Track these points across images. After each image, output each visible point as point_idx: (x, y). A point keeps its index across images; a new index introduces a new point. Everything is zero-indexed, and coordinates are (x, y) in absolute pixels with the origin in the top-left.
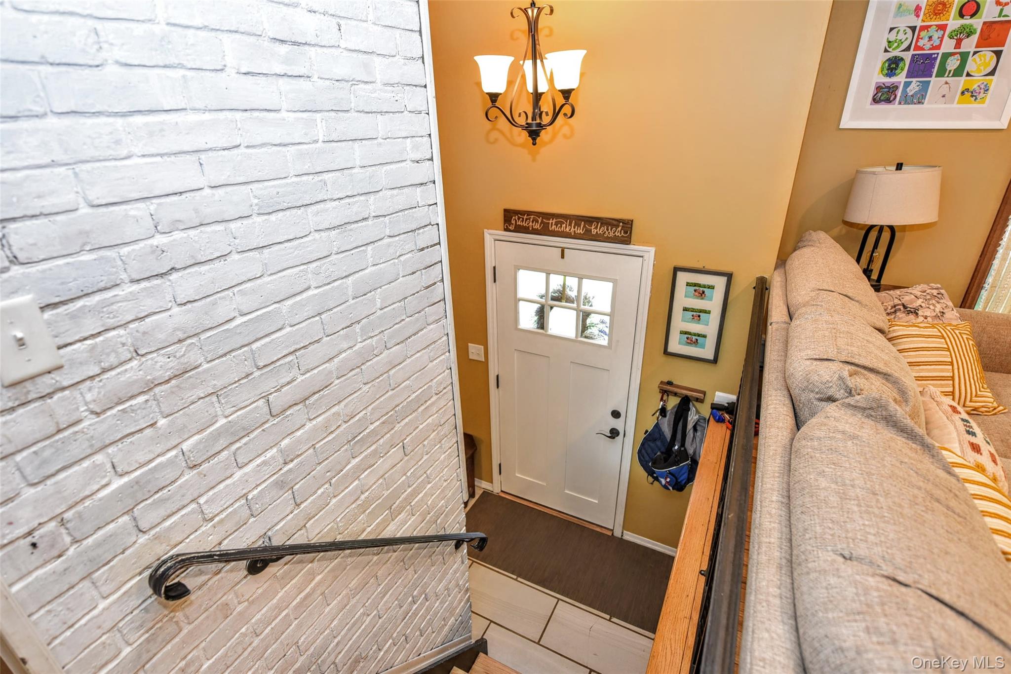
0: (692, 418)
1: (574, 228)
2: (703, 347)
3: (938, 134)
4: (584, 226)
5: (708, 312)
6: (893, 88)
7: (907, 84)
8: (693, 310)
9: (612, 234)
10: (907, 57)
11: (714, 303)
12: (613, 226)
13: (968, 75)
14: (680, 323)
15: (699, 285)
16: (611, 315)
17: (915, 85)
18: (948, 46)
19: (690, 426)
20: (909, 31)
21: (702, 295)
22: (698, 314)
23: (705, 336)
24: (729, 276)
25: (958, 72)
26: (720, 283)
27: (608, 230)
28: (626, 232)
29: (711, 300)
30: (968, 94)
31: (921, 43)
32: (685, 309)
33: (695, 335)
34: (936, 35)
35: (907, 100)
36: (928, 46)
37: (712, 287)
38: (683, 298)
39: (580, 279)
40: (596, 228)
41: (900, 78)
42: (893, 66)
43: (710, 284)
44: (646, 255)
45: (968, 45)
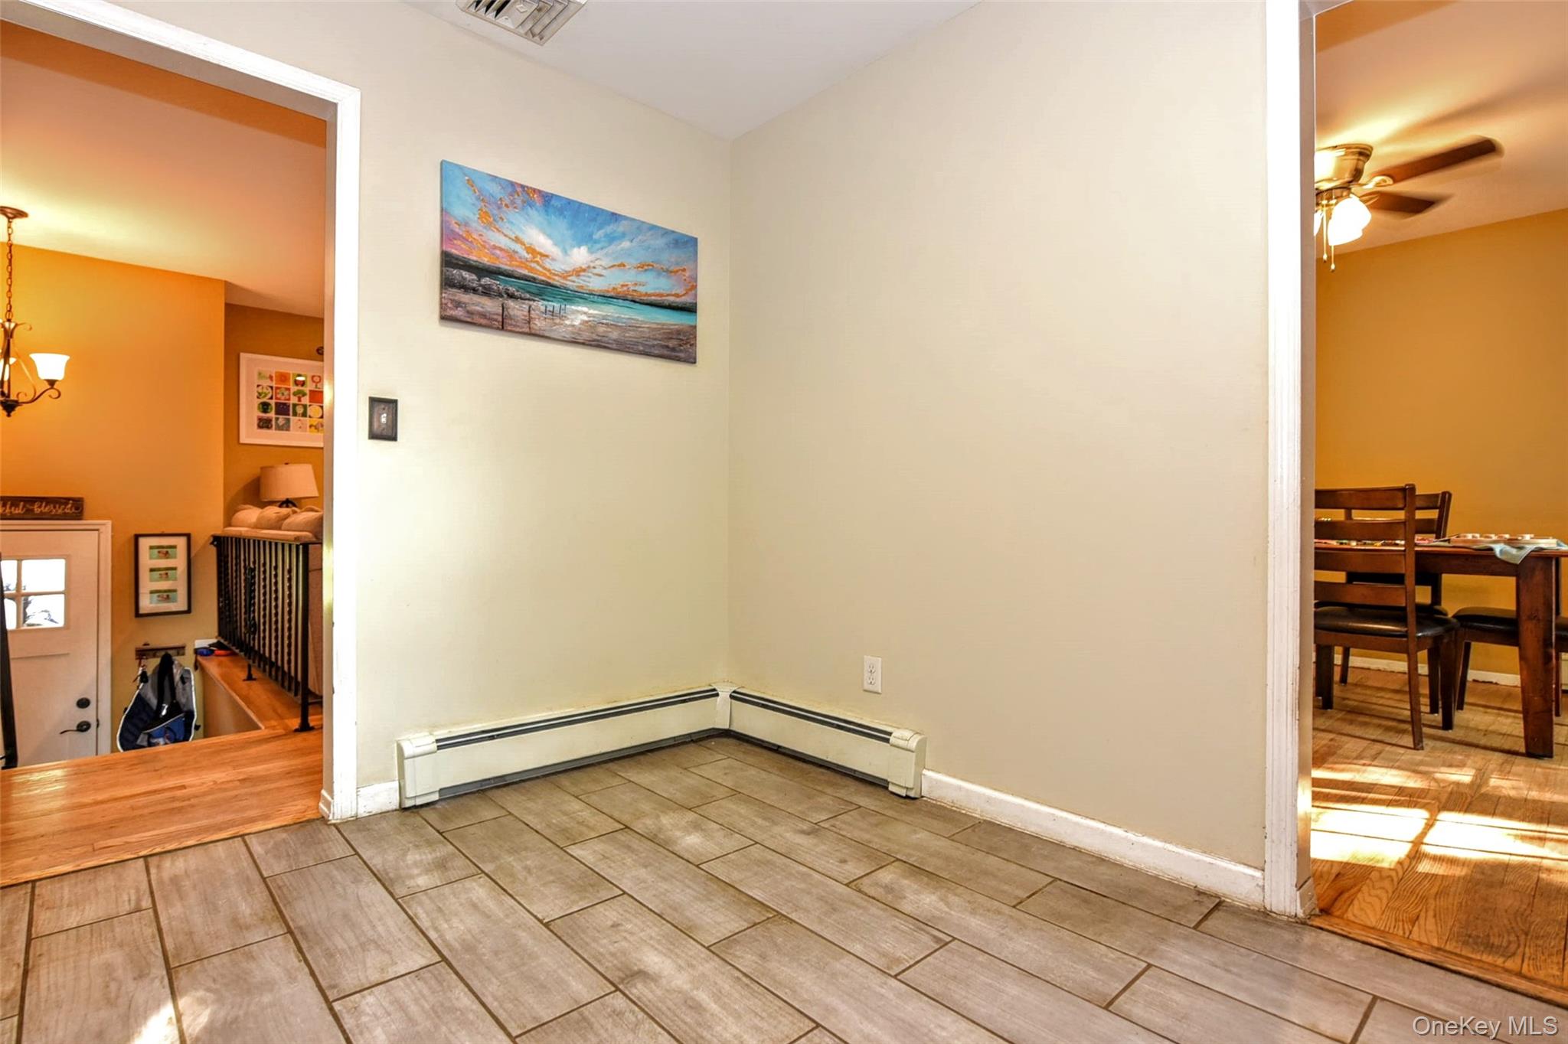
0: (177, 673)
1: (10, 508)
2: (175, 601)
3: (289, 449)
4: (24, 506)
5: (175, 569)
6: (269, 421)
7: (277, 419)
8: (159, 570)
9: (60, 511)
10: (273, 402)
11: (179, 561)
12: (61, 504)
13: (310, 417)
14: (147, 584)
15: (162, 547)
16: (67, 593)
17: (282, 419)
18: (294, 400)
19: (177, 678)
20: (270, 389)
21: (166, 555)
22: (166, 572)
23: (175, 591)
24: (188, 536)
25: (304, 414)
26: (181, 542)
27: (55, 507)
28: (77, 509)
29: (175, 557)
30: (313, 428)
31: (279, 396)
32: (152, 570)
33: (165, 591)
34: (286, 393)
35: (279, 428)
36: (283, 398)
37: (174, 547)
38: (147, 560)
39: (20, 561)
40: (40, 507)
41: (272, 415)
42: (265, 407)
43: (172, 544)
44: (102, 529)
45: (306, 400)
